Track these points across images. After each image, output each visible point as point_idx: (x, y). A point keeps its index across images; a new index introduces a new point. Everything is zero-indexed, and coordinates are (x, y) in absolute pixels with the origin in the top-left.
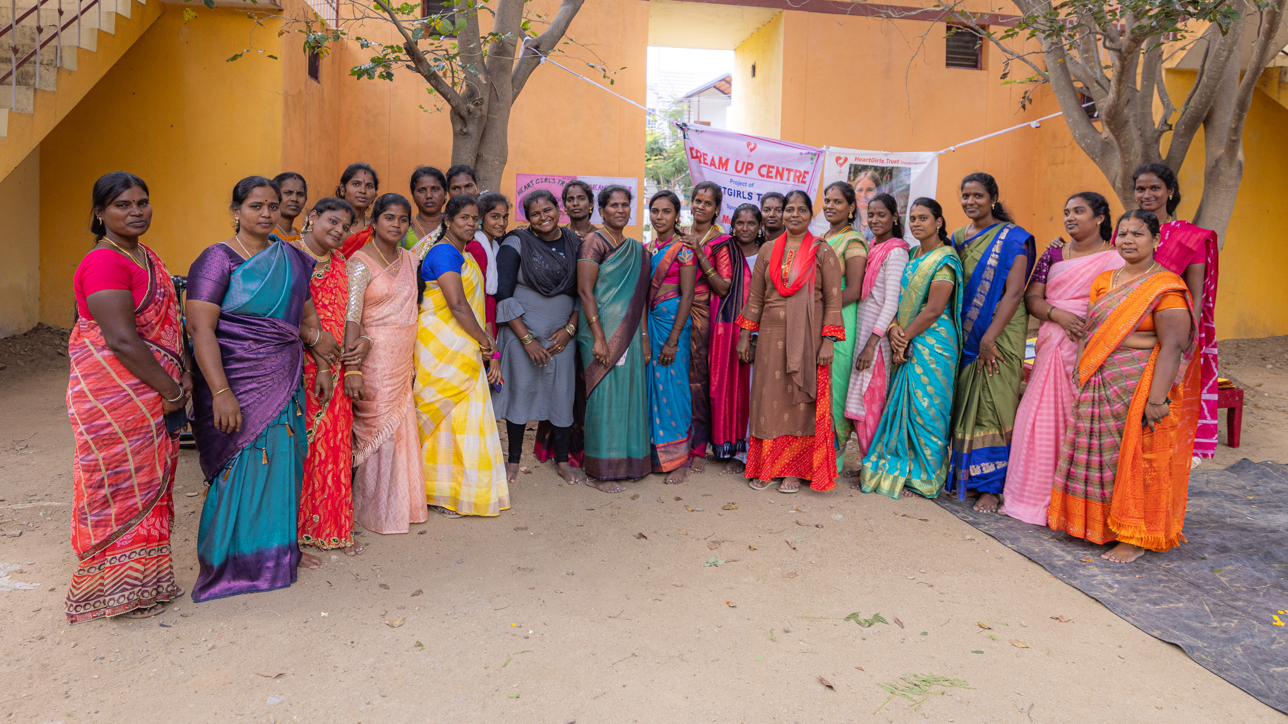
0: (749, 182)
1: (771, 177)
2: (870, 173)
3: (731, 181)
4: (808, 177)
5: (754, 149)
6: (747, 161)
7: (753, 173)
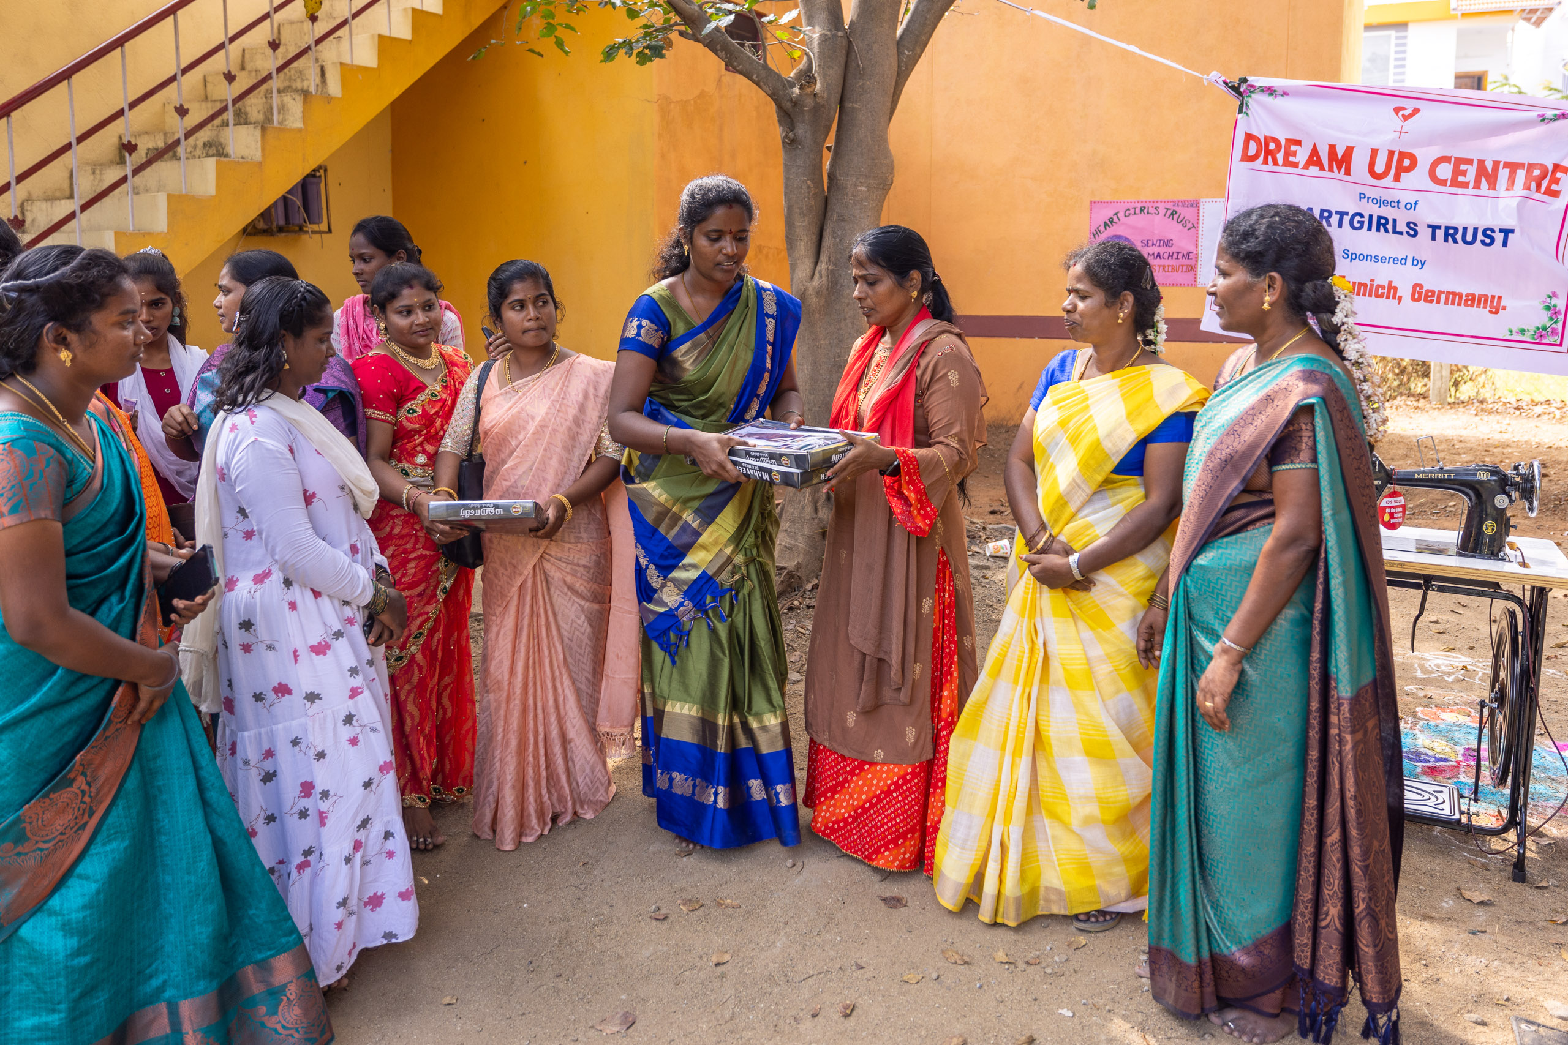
0: (1411, 198)
1: (1465, 185)
3: (1362, 196)
6: (1397, 149)
7: (1417, 178)
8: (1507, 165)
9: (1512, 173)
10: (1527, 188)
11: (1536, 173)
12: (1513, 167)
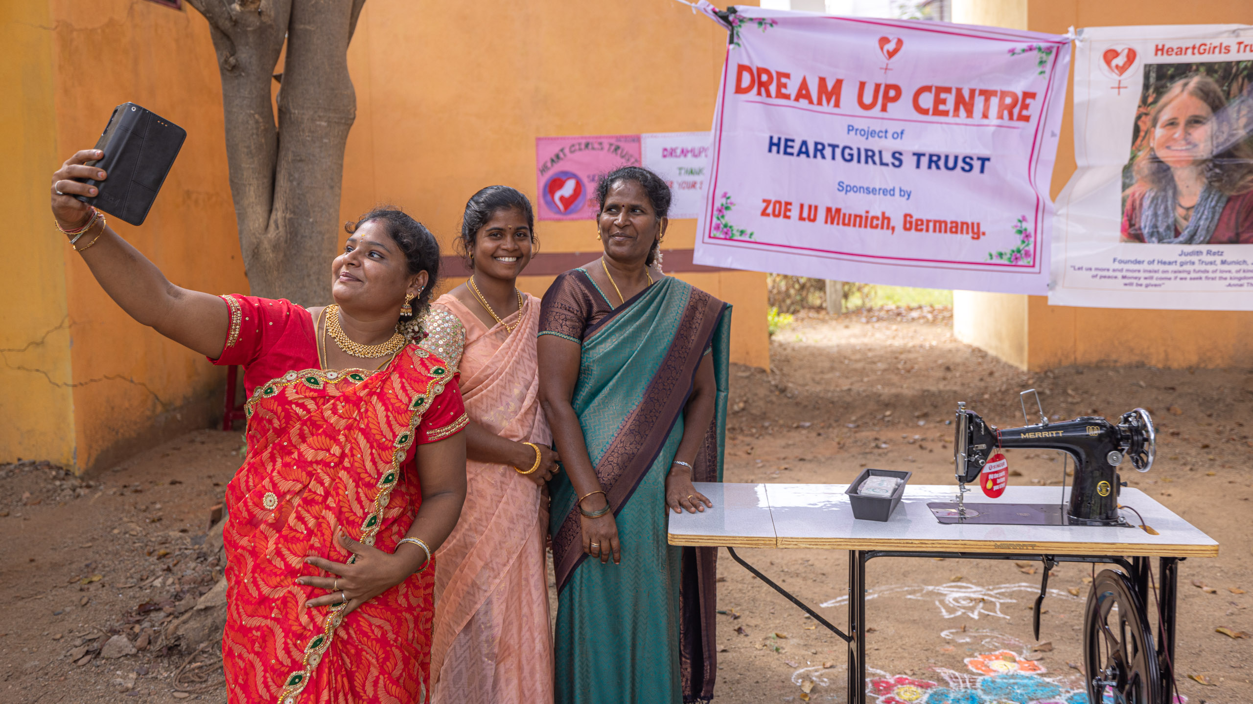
0: (894, 127)
1: (946, 113)
2: (1195, 81)
3: (850, 128)
4: (1035, 107)
5: (896, 51)
7: (902, 108)
8: (983, 92)
9: (987, 100)
10: (1000, 117)
11: (1008, 101)
12: (987, 94)
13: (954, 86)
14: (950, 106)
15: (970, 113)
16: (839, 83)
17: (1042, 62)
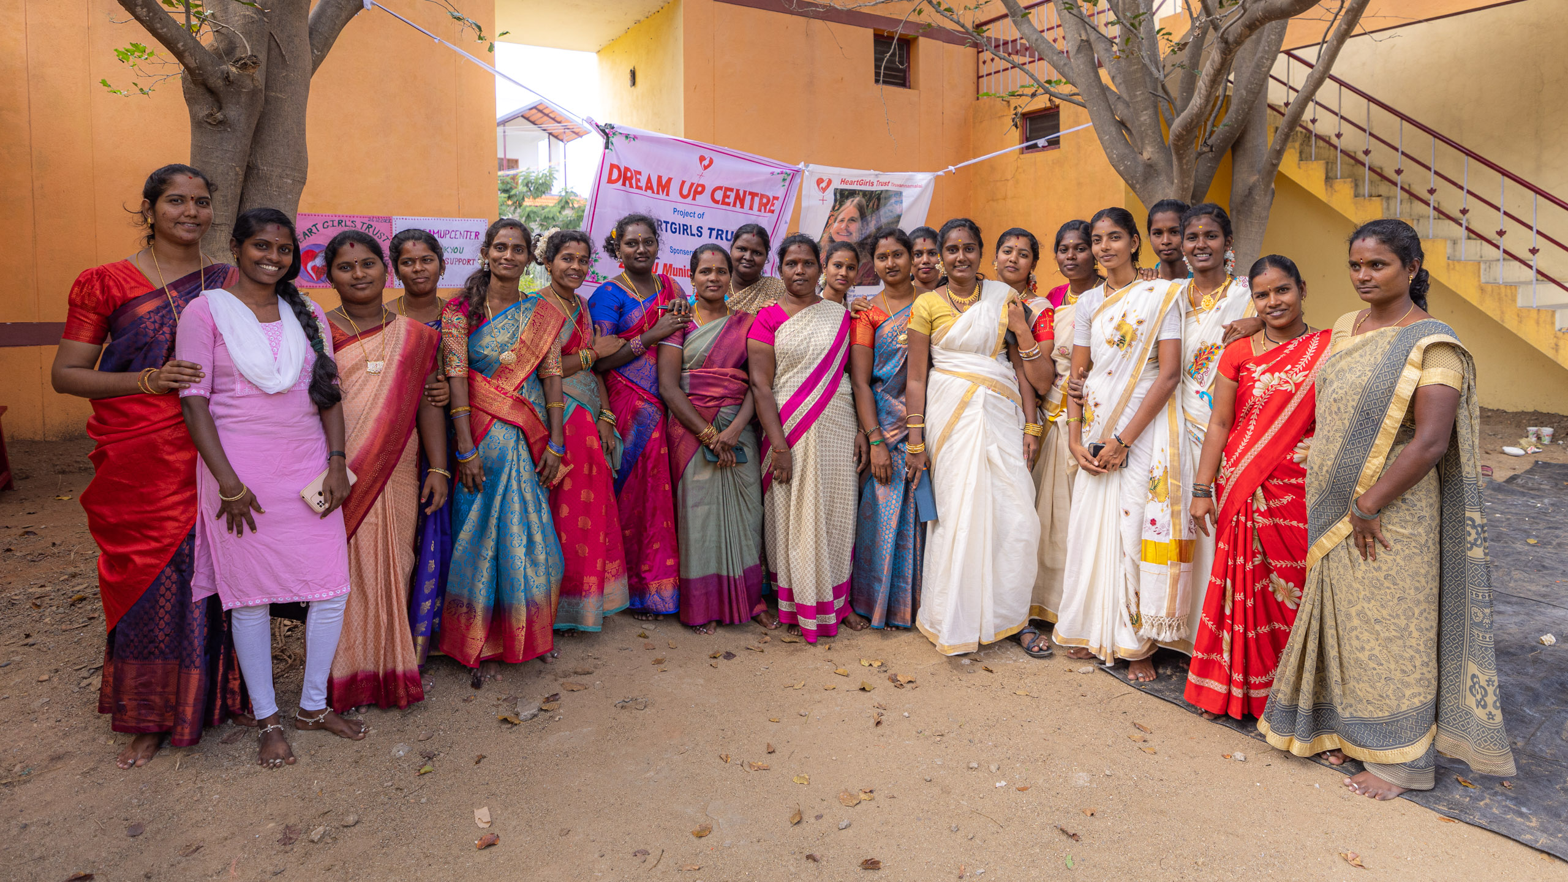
0: (699, 211)
1: (729, 205)
2: (857, 200)
3: (673, 210)
4: (777, 204)
5: (709, 165)
6: (696, 181)
7: (704, 199)
8: (750, 193)
9: (752, 200)
10: (760, 210)
11: (765, 201)
12: (753, 195)
13: (735, 188)
14: (731, 200)
15: (742, 207)
16: (670, 180)
17: (784, 180)
